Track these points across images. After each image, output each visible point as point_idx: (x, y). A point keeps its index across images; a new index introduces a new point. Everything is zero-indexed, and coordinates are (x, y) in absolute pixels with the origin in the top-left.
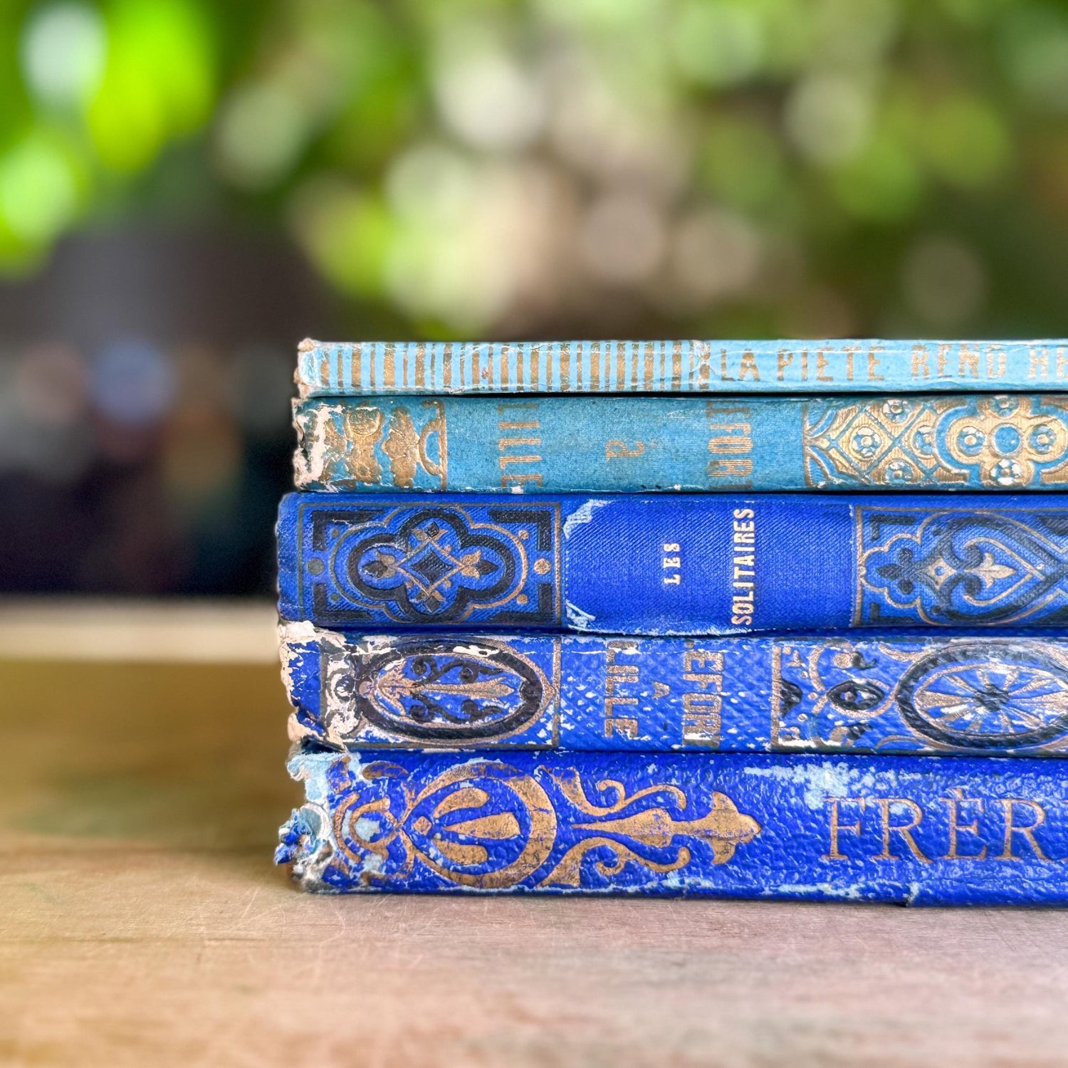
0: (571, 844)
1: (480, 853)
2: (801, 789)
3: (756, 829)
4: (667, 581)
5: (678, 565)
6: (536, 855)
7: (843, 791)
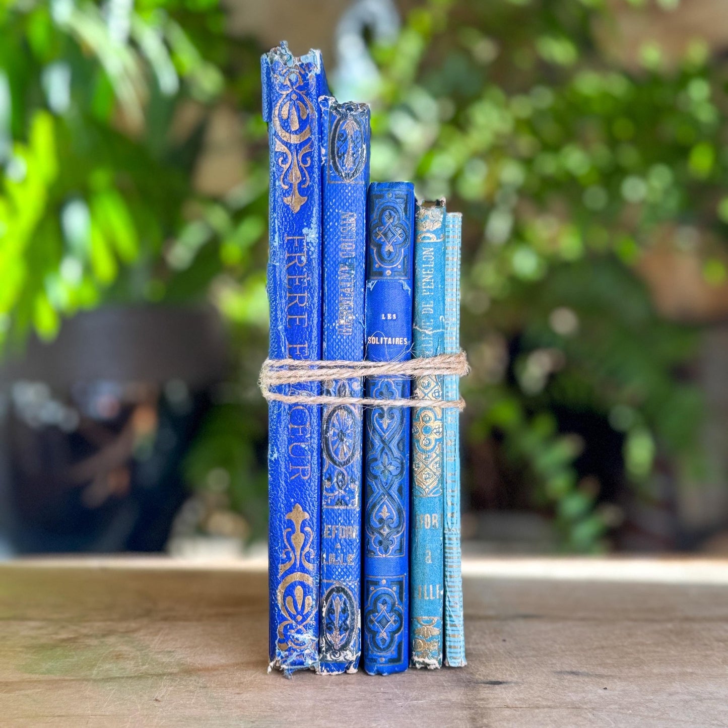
0: (289, 148)
1: (285, 117)
2: (309, 226)
3: (296, 212)
4: (383, 315)
5: (388, 319)
6: (285, 136)
7: (308, 241)
